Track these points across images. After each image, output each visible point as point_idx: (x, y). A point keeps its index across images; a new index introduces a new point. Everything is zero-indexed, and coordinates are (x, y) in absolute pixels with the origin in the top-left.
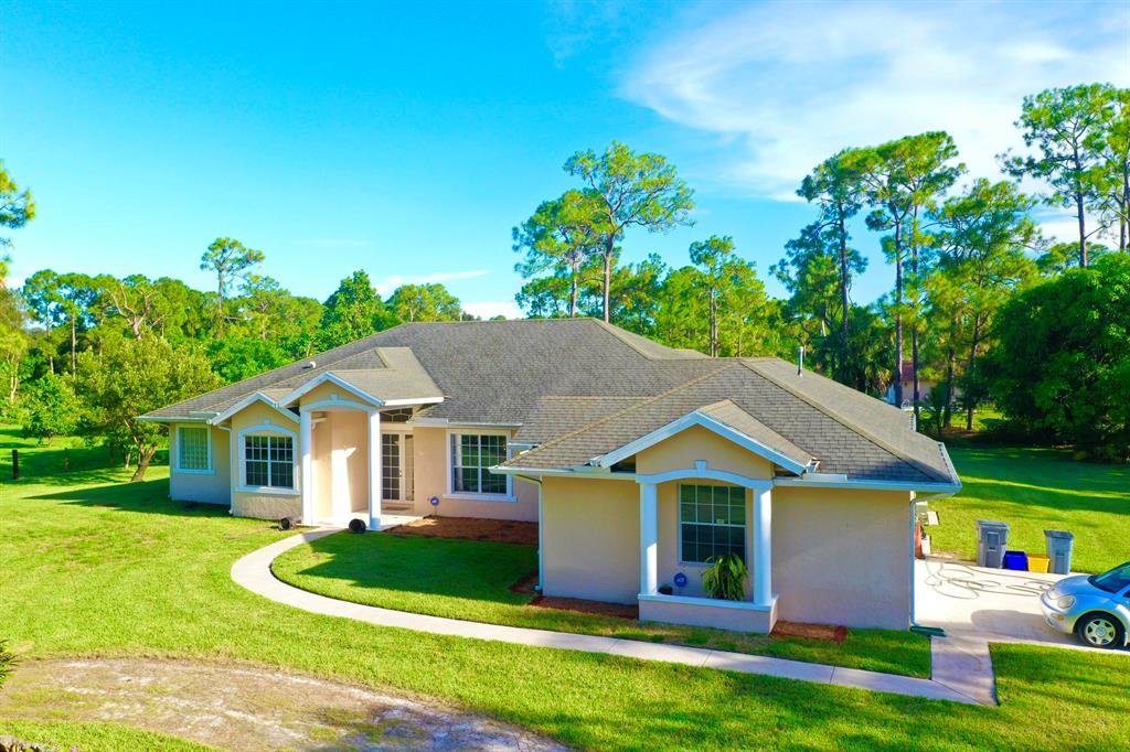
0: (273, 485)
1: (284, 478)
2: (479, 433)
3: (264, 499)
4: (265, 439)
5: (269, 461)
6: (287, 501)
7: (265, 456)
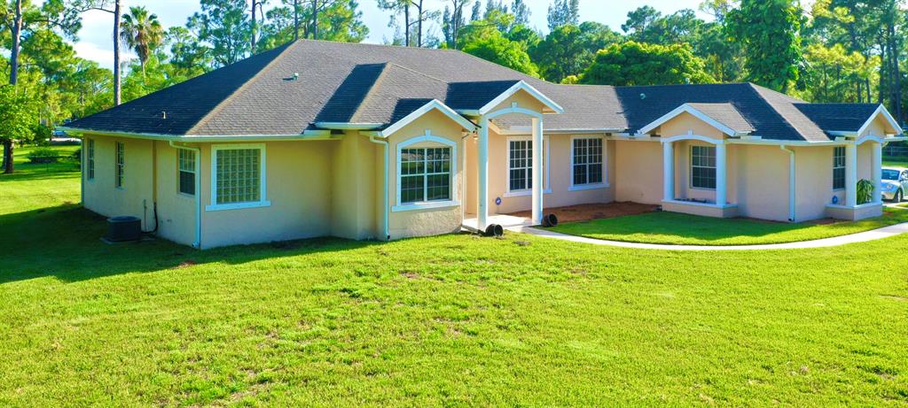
0: (430, 197)
1: (441, 189)
3: (422, 216)
4: (421, 151)
5: (425, 174)
6: (446, 213)
7: (421, 169)
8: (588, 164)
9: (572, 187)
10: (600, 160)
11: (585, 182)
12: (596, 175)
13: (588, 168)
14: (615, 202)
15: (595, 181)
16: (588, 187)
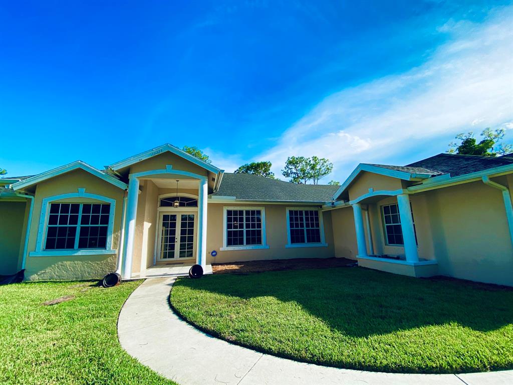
2: (244, 209)
4: (75, 207)
5: (79, 226)
6: (97, 261)
7: (74, 220)
8: (305, 228)
9: (289, 245)
10: (318, 225)
11: (303, 241)
12: (314, 236)
13: (305, 232)
14: (334, 258)
15: (313, 241)
16: (306, 245)
